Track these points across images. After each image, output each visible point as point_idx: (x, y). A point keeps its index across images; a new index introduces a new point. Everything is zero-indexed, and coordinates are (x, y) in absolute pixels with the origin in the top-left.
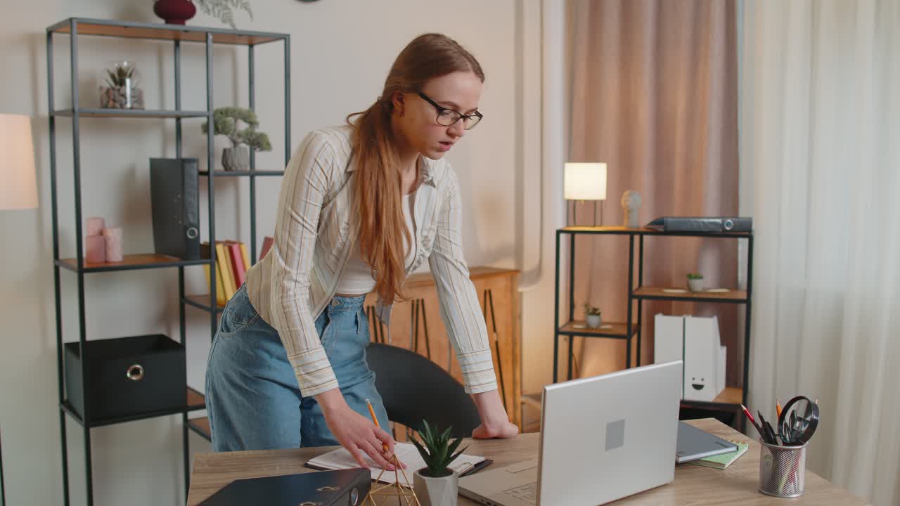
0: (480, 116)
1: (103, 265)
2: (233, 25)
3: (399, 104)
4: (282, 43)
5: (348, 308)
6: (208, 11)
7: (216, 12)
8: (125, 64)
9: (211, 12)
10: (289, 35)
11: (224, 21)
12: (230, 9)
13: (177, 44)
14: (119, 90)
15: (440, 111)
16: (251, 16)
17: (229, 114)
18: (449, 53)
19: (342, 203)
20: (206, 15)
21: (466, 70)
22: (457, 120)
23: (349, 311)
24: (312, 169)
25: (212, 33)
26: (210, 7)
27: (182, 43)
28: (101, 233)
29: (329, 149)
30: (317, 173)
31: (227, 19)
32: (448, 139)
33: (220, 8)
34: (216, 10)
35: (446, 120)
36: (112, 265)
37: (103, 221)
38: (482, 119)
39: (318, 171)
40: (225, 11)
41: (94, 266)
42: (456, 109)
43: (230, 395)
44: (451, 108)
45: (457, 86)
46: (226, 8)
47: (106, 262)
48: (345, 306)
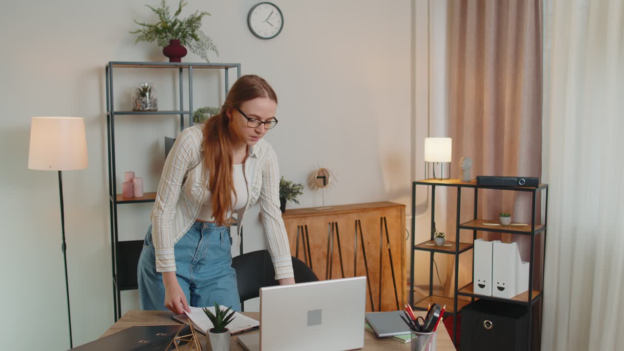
0: (277, 121)
1: (132, 199)
2: (207, 60)
3: (230, 115)
4: (236, 68)
5: (214, 229)
6: (194, 52)
7: (198, 53)
8: (146, 85)
9: (196, 52)
10: (240, 64)
11: (202, 58)
12: (205, 51)
13: (181, 70)
14: (142, 99)
15: (249, 119)
16: (217, 53)
17: (205, 111)
18: (255, 87)
19: (198, 172)
20: (193, 54)
21: (265, 97)
22: (260, 124)
23: (215, 231)
24: (179, 150)
25: (191, 65)
26: (195, 49)
27: (183, 69)
28: (132, 181)
29: (191, 139)
30: (182, 152)
31: (204, 56)
32: (255, 135)
33: (200, 50)
34: (198, 51)
35: (254, 125)
36: (137, 199)
37: (134, 173)
38: (278, 123)
39: (182, 151)
40: (203, 52)
41: (128, 200)
42: (259, 118)
43: (148, 280)
44: (255, 118)
45: (260, 106)
46: (203, 50)
47: (133, 197)
48: (212, 228)
